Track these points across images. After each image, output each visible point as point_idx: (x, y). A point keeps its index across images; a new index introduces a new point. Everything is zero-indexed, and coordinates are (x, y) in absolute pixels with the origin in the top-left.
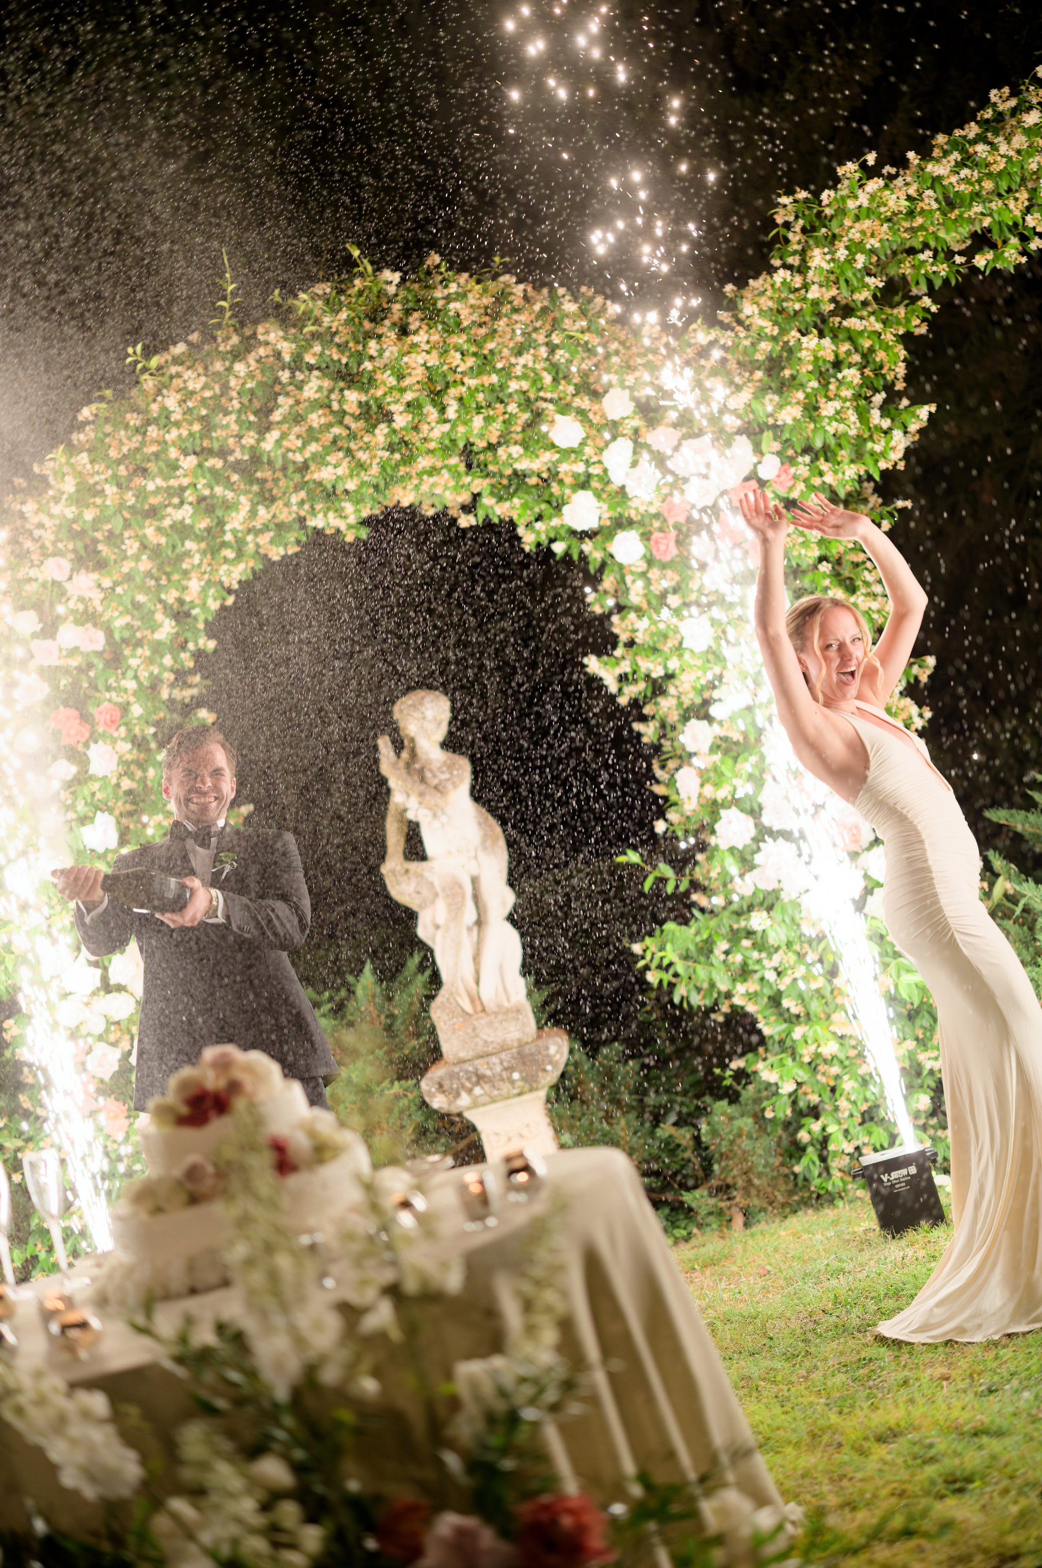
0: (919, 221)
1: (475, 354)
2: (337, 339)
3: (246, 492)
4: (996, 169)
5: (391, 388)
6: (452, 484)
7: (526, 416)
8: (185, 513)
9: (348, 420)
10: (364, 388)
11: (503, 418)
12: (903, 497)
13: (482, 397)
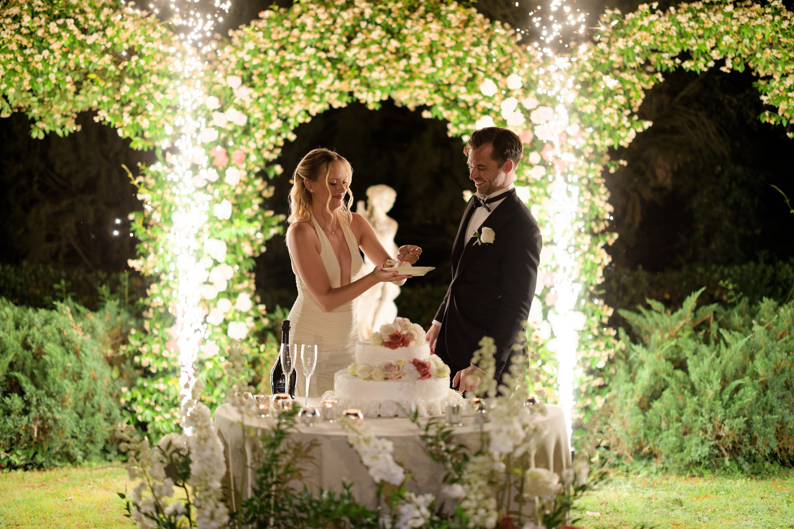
0: (665, 39)
1: (455, 41)
2: (393, 15)
3: (332, 72)
4: (706, 26)
5: (414, 45)
6: (428, 96)
7: (470, 75)
8: (302, 74)
9: (387, 53)
10: (400, 41)
11: (459, 73)
12: (624, 159)
13: (453, 61)
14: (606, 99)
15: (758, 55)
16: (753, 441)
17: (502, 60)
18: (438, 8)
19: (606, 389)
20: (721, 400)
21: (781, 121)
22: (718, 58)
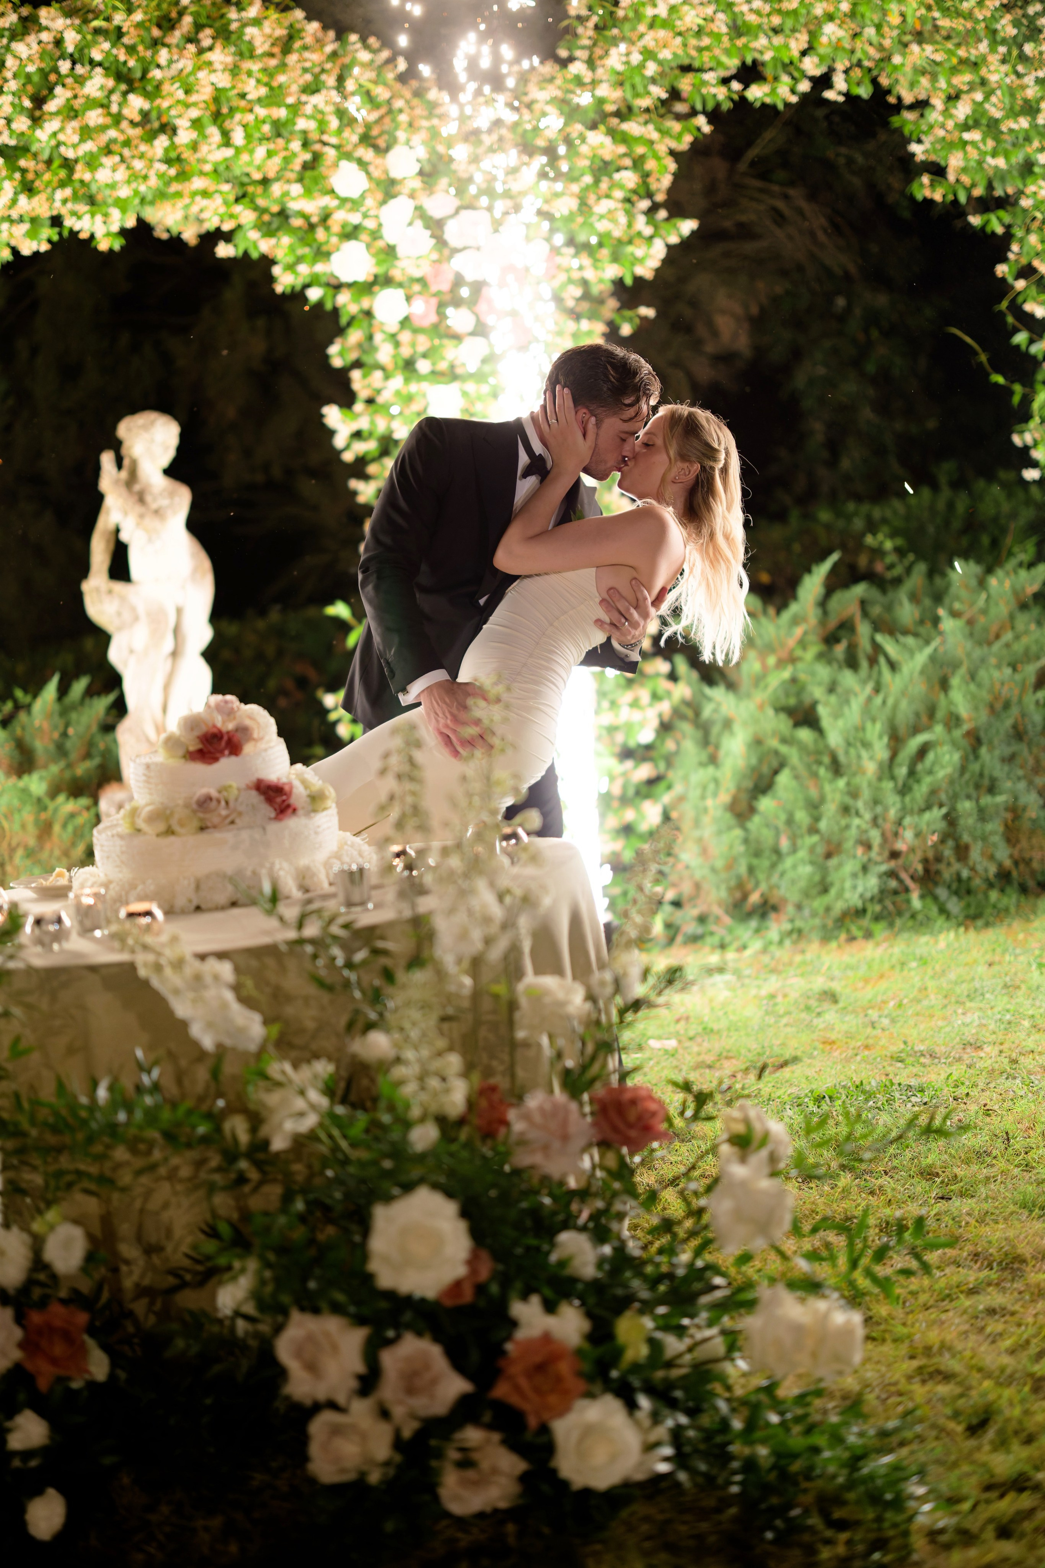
0: (706, 41)
1: (266, 85)
2: (126, 40)
3: (11, 178)
5: (178, 101)
6: (222, 210)
7: (308, 156)
9: (124, 124)
10: (148, 96)
11: (283, 154)
12: (648, 305)
13: (266, 128)
14: (597, 181)
15: (897, 59)
16: (962, 852)
17: (373, 117)
18: (223, 16)
19: (662, 785)
20: (893, 778)
21: (955, 195)
22: (817, 72)
